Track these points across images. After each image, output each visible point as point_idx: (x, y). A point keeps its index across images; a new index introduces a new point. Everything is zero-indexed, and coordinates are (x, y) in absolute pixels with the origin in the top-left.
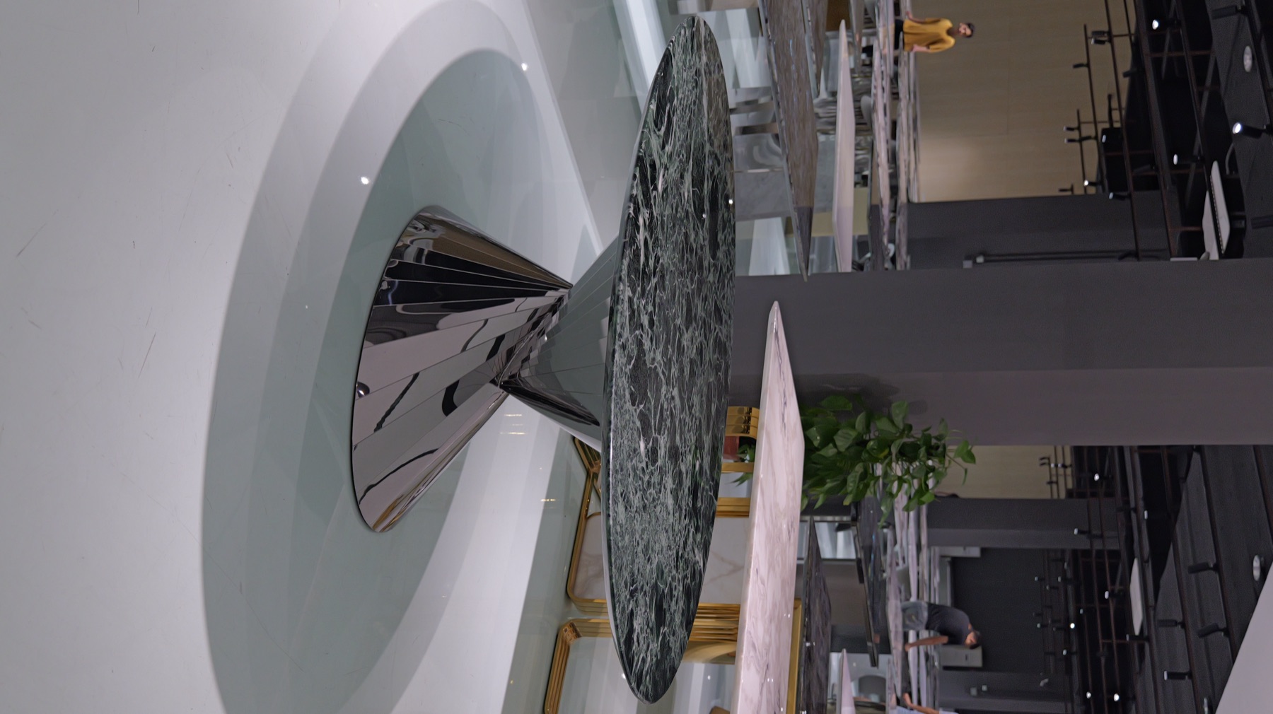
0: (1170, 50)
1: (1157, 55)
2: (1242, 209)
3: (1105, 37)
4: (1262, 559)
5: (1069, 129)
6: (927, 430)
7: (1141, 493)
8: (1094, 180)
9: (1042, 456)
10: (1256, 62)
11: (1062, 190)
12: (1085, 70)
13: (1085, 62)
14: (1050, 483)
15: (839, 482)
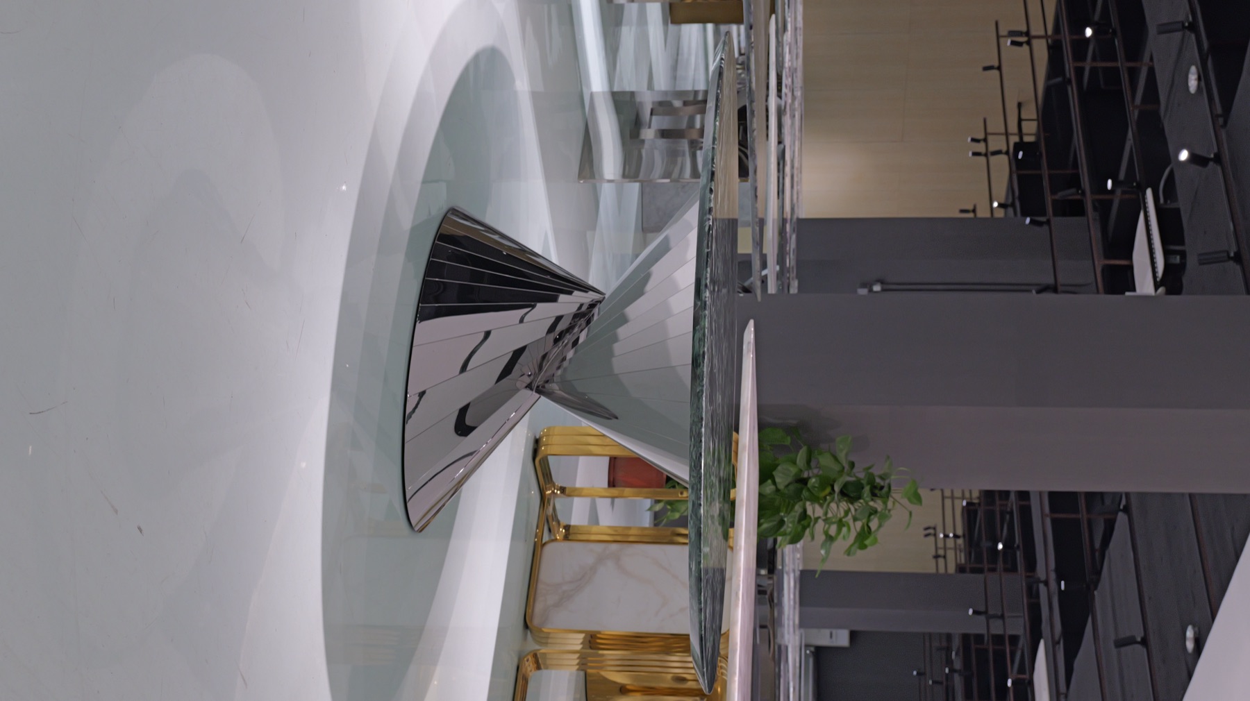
0: (1094, 59)
1: (1079, 64)
2: (1181, 242)
3: (1023, 38)
4: (1196, 629)
5: (973, 140)
6: (869, 468)
7: (1052, 565)
8: (1003, 201)
9: (926, 526)
10: (1203, 83)
11: (963, 211)
12: (996, 72)
13: (996, 64)
14: (937, 557)
15: (775, 523)
